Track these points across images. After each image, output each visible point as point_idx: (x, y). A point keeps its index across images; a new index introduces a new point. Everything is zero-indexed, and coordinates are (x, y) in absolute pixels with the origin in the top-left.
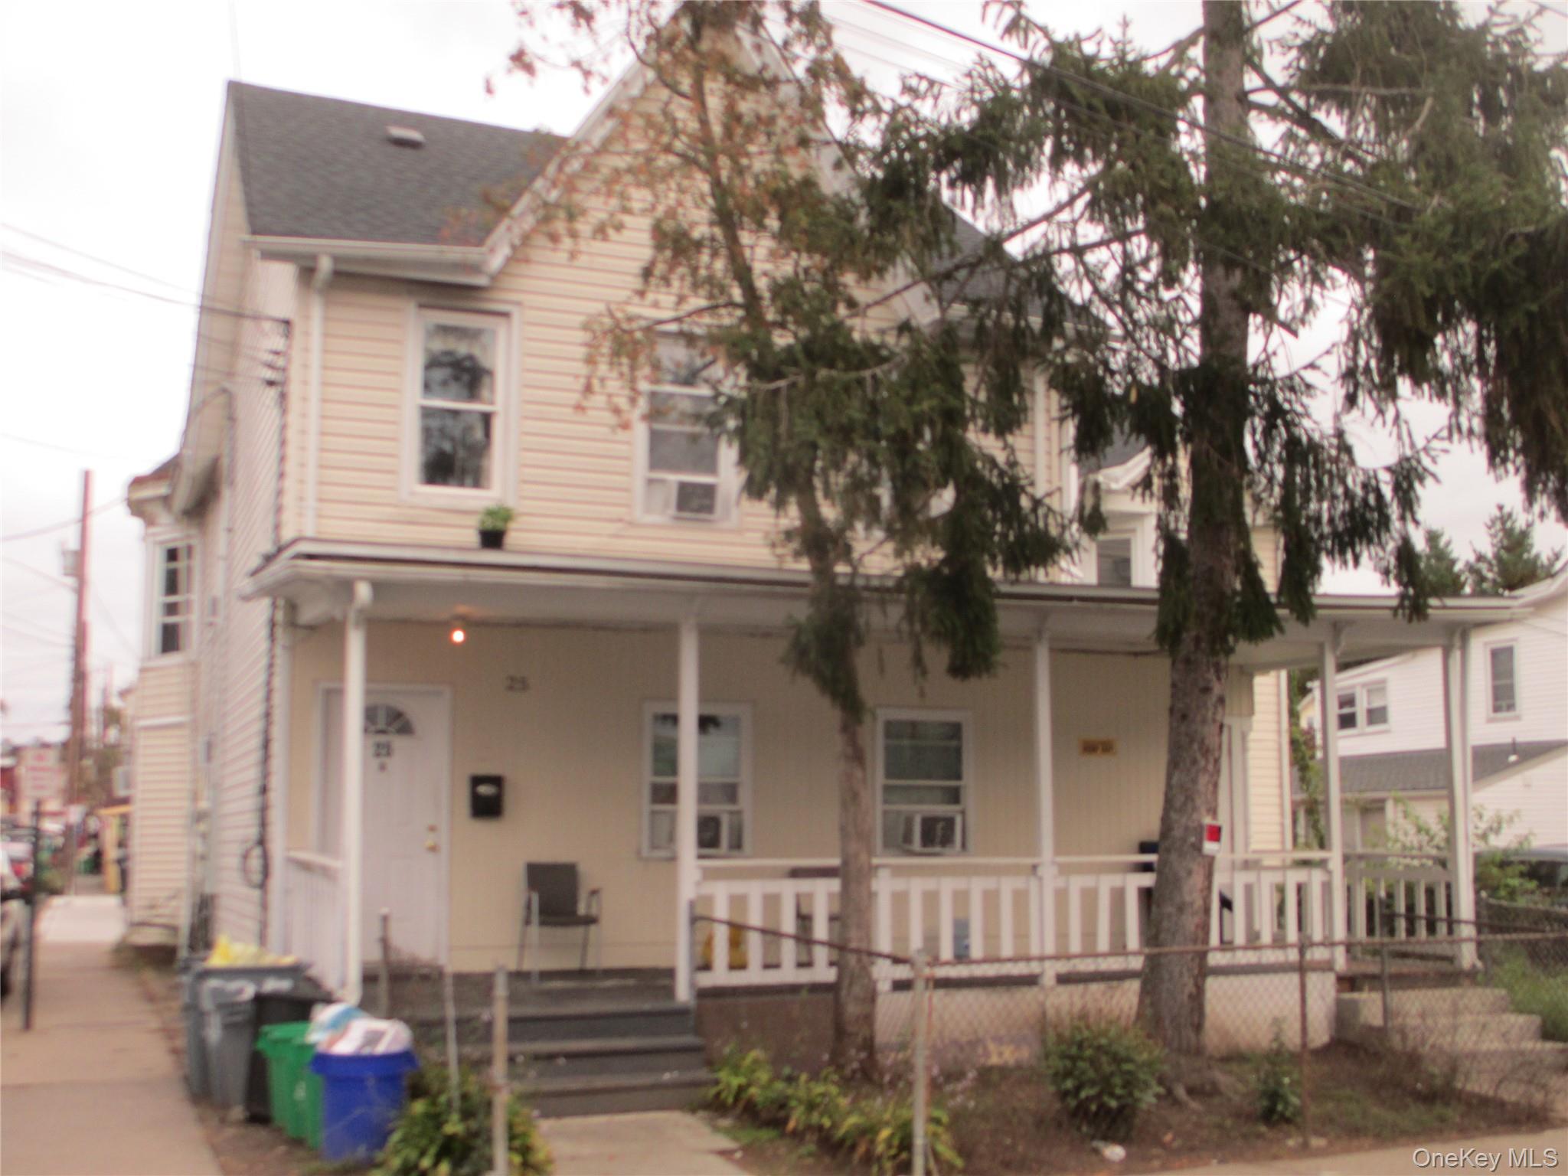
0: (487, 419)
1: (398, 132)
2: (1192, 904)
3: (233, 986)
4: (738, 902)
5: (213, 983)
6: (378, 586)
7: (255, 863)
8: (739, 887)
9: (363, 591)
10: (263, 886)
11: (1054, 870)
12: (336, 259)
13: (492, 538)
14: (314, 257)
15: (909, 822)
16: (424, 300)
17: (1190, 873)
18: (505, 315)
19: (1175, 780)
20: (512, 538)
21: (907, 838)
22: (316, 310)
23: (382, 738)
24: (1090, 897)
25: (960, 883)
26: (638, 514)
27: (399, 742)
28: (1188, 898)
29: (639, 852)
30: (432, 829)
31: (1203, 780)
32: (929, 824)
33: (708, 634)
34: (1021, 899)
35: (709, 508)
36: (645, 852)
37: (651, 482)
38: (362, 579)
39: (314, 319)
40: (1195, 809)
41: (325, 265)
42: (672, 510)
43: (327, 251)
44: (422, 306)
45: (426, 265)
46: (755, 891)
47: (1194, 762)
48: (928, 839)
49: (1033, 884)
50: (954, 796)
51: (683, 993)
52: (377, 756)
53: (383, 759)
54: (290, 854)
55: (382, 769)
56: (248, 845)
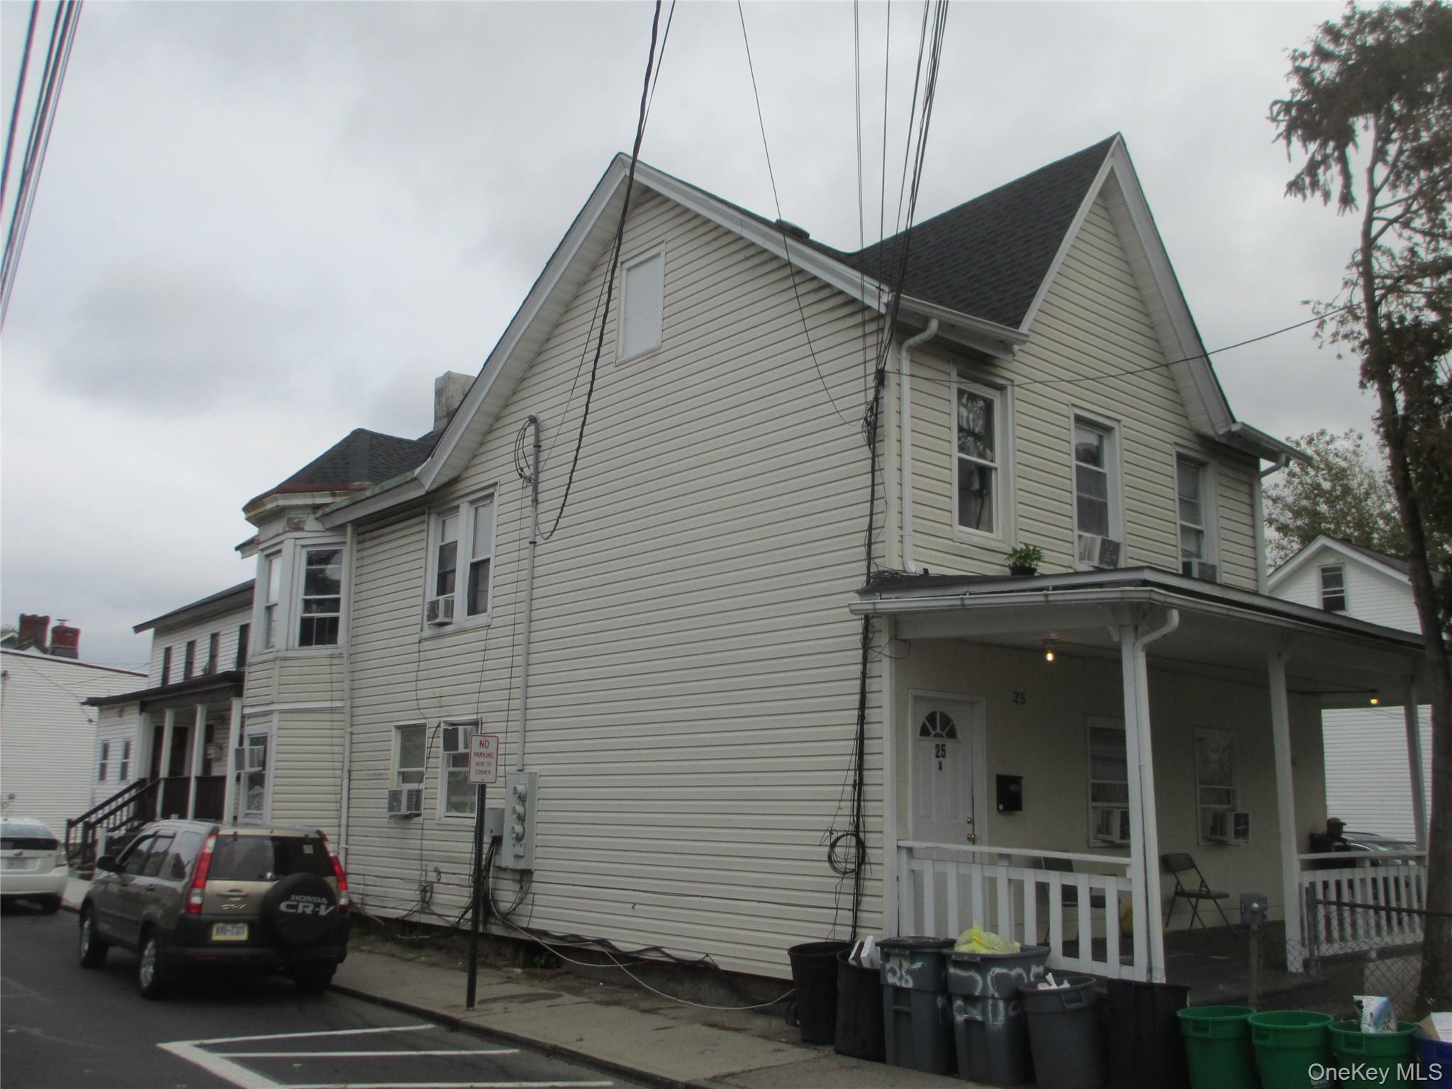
0: (989, 472)
7: (846, 851)
9: (1175, 616)
10: (858, 874)
12: (942, 324)
18: (1001, 388)
21: (1216, 830)
23: (940, 741)
26: (1077, 563)
27: (950, 745)
29: (1088, 842)
30: (970, 821)
36: (1091, 845)
37: (1079, 537)
41: (933, 326)
50: (1228, 798)
51: (1296, 965)
52: (937, 756)
53: (941, 759)
54: (902, 843)
55: (940, 768)
56: (835, 835)
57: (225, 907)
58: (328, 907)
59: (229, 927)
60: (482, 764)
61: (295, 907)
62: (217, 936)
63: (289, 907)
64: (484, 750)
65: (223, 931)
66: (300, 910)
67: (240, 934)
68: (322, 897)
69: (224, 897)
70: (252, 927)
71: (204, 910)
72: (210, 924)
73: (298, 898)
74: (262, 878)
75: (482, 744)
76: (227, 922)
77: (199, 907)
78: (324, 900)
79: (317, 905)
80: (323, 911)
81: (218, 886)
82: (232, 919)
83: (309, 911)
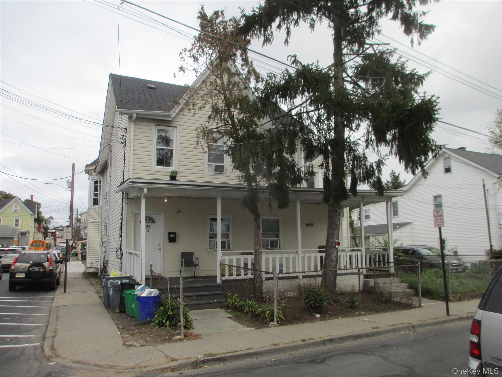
0: (171, 151)
1: (149, 85)
2: (334, 259)
3: (115, 281)
4: (231, 260)
5: (111, 281)
6: (148, 189)
7: (119, 253)
8: (231, 257)
9: (145, 190)
10: (121, 258)
11: (302, 252)
12: (137, 114)
13: (173, 178)
14: (133, 114)
15: (268, 242)
16: (157, 124)
17: (333, 252)
18: (176, 127)
19: (329, 232)
20: (177, 178)
21: (267, 245)
22: (132, 126)
23: (148, 224)
24: (309, 258)
25: (280, 256)
26: (206, 173)
27: (152, 225)
28: (332, 258)
29: (207, 250)
30: (160, 245)
31: (336, 232)
32: (272, 242)
33: (223, 199)
34: (294, 259)
35: (222, 171)
36: (208, 250)
37: (209, 165)
38: (145, 187)
39: (132, 128)
40: (334, 238)
41: (135, 115)
42: (214, 172)
43: (135, 112)
44: (156, 125)
45: (157, 116)
46: (234, 258)
47: (334, 228)
48: (272, 246)
49: (297, 255)
50: (278, 236)
51: (219, 281)
52: (147, 228)
53: (149, 229)
54: (127, 251)
55: (148, 231)
56: (117, 249)
57: (19, 269)
58: (43, 269)
59: (20, 274)
60: (67, 234)
61: (34, 269)
62: (17, 276)
63: (32, 269)
64: (67, 231)
65: (19, 275)
66: (35, 270)
67: (23, 276)
68: (41, 267)
69: (19, 267)
70: (26, 274)
71: (15, 270)
72: (16, 273)
73: (34, 267)
74: (29, 263)
75: (67, 229)
76: (20, 273)
77: (13, 269)
78: (42, 268)
79: (40, 269)
80: (41, 270)
81: (18, 265)
82: (21, 272)
83: (38, 270)
